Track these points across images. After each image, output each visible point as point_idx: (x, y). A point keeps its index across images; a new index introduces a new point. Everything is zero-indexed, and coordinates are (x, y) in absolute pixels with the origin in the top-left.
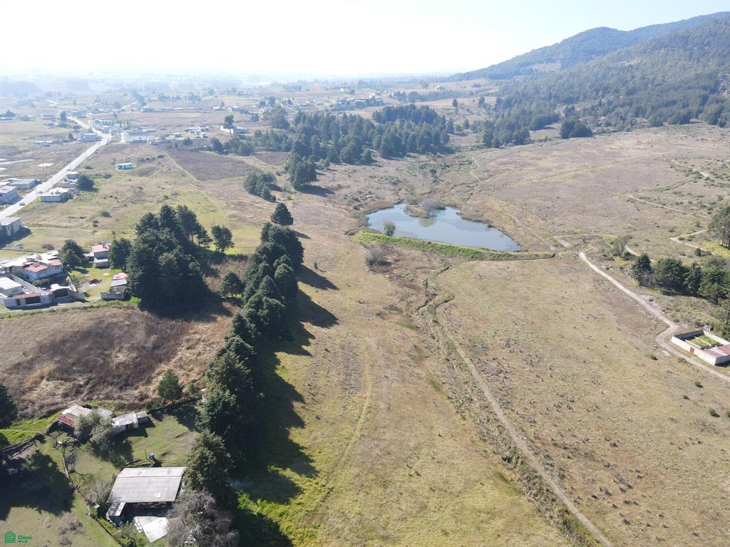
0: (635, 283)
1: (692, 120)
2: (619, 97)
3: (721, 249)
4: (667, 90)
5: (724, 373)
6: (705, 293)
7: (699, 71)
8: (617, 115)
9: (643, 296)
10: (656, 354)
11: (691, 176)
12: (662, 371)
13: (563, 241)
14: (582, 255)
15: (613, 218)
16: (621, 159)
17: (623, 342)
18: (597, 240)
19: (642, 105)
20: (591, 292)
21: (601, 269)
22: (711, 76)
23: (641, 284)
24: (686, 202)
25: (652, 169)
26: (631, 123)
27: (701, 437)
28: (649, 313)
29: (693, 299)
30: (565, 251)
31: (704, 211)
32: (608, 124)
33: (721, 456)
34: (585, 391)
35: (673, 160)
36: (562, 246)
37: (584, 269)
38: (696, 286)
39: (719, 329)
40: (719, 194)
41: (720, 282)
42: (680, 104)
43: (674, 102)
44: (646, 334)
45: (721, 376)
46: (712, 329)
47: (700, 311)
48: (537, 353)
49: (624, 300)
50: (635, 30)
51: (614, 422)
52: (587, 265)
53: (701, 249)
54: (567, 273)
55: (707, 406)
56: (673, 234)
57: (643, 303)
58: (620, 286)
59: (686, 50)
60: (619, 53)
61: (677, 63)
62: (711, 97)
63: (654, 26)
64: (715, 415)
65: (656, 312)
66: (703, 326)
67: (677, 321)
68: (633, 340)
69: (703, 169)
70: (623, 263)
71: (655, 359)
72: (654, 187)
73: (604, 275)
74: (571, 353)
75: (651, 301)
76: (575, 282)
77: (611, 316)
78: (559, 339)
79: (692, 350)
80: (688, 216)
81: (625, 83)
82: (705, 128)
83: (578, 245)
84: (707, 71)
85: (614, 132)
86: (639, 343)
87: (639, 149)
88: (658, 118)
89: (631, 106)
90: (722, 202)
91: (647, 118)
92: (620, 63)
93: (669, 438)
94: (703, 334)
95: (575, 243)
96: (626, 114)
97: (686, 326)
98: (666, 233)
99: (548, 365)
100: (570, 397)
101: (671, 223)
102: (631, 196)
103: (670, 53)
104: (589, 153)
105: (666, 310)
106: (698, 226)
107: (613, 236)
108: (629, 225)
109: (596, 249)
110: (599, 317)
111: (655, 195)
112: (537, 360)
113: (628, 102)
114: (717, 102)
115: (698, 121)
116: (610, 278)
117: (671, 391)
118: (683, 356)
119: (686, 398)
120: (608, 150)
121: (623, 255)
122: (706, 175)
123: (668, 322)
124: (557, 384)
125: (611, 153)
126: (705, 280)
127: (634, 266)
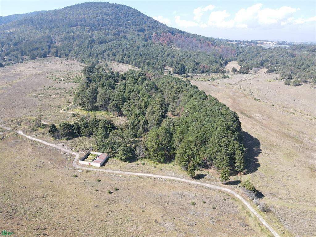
0: (53, 139)
1: (48, 56)
2: (10, 46)
3: (81, 111)
4: (33, 43)
5: (105, 169)
6: (84, 134)
7: (43, 35)
8: (13, 55)
9: (59, 145)
10: (76, 174)
11: (57, 80)
12: (82, 181)
13: (6, 127)
14: (20, 132)
15: (30, 107)
16: (23, 77)
17: (59, 174)
18: (25, 121)
19: (23, 50)
20: (32, 152)
21: (33, 137)
22: (48, 37)
23: (56, 139)
24: (59, 92)
25: (39, 79)
26: (21, 59)
27: (110, 208)
28: (65, 153)
29: (80, 138)
30: (9, 133)
31: (68, 95)
32: (10, 60)
33: (122, 213)
34: (49, 217)
35: (47, 74)
36: (6, 130)
37: (24, 140)
38: (79, 132)
39: (95, 149)
40: (71, 86)
41: (88, 127)
42: (40, 49)
43: (37, 48)
44: (68, 165)
45: (105, 171)
46: (93, 150)
47: (85, 143)
48: (13, 208)
49: (51, 150)
50: (7, 16)
51: (71, 227)
52: (24, 137)
53: (74, 113)
54: (15, 146)
55: (106, 190)
56: (60, 109)
57: (60, 148)
58: (46, 143)
59: (34, 26)
60: (3, 26)
61: (32, 31)
62: (52, 45)
63: (15, 15)
64: (111, 193)
65: (68, 151)
66: (89, 149)
67: (78, 152)
68: (63, 171)
69: (60, 76)
70: (43, 130)
71: (77, 176)
72: (43, 88)
73: (36, 140)
74: (33, 196)
75: (63, 145)
76: (21, 149)
77: (48, 162)
78: (23, 190)
79: (89, 164)
80: (63, 99)
81: (11, 40)
82: (54, 59)
83: (16, 127)
84: (46, 34)
85: (14, 63)
86: (66, 171)
87: (30, 70)
88: (33, 56)
89: (18, 51)
90: (73, 90)
91: (28, 56)
92: (5, 31)
93: (99, 219)
94: (90, 153)
95: (14, 126)
96: (17, 55)
97: (82, 152)
98: (57, 109)
99: (22, 212)
100: (43, 227)
101: (57, 104)
102: (34, 94)
103: (27, 27)
104: (5, 75)
105: (71, 148)
106: (69, 102)
107: (33, 117)
108: (39, 109)
109: (26, 127)
110: (42, 165)
111: (45, 92)
112: (14, 212)
113: (16, 49)
114: (55, 47)
115: (50, 56)
116: (40, 141)
117: (89, 191)
118: (87, 169)
119: (97, 191)
120: (15, 73)
121: (42, 126)
122: (63, 79)
123: (74, 153)
124: (32, 222)
125: (16, 74)
126: (82, 128)
127: (49, 131)
